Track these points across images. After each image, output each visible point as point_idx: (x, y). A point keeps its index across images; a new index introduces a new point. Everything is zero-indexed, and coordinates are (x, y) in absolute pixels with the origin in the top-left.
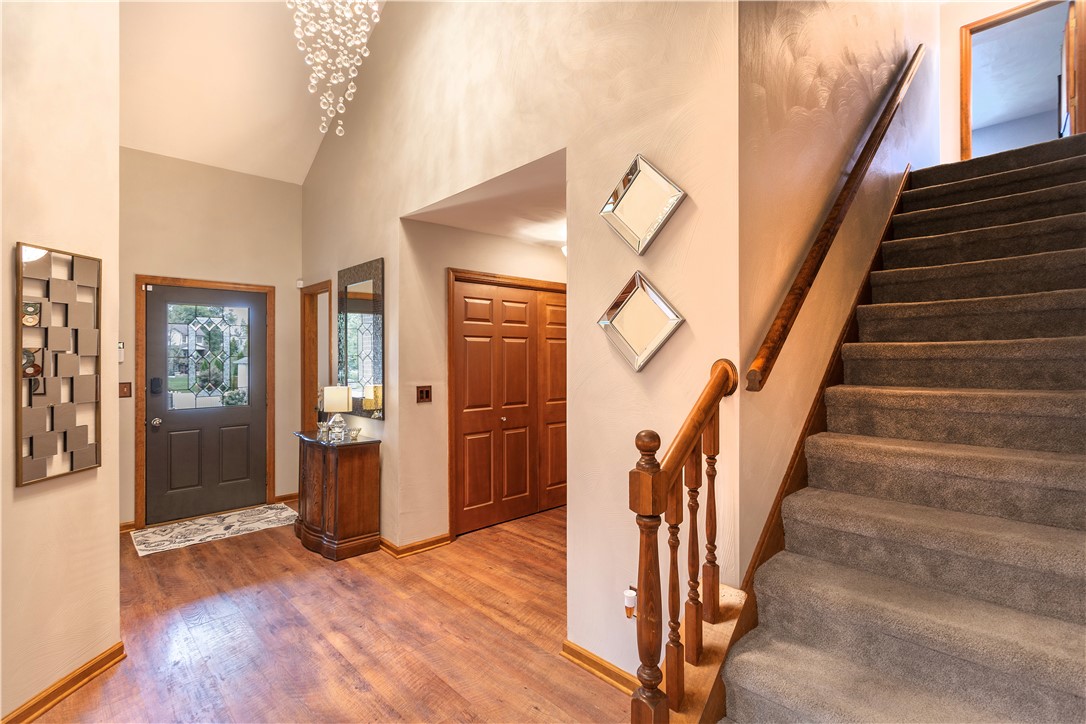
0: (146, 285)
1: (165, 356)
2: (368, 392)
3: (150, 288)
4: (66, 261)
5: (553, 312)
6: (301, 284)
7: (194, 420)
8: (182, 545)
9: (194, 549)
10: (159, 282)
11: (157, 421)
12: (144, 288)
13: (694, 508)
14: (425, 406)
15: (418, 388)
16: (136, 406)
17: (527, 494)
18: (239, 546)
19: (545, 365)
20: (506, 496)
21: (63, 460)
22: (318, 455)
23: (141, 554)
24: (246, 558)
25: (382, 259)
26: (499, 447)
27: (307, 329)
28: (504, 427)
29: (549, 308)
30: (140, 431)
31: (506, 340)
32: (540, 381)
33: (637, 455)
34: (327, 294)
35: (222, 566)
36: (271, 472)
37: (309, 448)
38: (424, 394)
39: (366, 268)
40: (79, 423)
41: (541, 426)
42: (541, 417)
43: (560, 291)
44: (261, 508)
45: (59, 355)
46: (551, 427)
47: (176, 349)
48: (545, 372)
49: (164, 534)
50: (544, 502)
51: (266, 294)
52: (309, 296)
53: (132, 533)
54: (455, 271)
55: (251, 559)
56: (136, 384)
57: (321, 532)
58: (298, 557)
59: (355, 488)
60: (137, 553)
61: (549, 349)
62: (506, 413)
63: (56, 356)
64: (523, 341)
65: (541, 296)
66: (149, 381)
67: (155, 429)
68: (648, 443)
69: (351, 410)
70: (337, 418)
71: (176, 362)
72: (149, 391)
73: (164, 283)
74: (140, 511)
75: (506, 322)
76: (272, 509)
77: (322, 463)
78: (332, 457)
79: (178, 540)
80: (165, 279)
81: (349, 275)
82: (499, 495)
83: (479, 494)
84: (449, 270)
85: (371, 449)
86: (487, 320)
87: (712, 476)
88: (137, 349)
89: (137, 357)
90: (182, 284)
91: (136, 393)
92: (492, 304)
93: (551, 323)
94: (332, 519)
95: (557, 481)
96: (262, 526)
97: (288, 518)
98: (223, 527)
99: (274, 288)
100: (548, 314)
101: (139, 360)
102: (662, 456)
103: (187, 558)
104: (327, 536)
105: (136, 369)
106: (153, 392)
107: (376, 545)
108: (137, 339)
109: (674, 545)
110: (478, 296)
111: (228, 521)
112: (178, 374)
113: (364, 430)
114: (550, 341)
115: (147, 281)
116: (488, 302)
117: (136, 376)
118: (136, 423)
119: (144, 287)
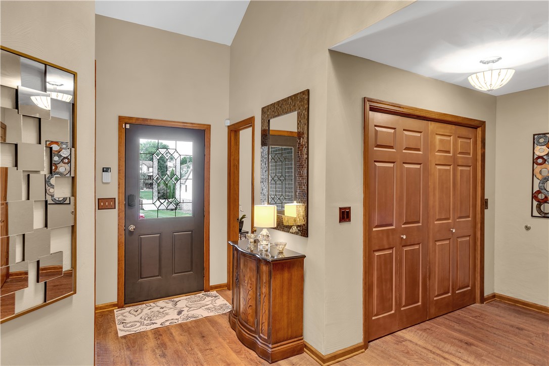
0: (126, 124)
1: (138, 179)
3: (128, 126)
4: (39, 71)
5: (441, 141)
6: (228, 123)
7: (156, 225)
8: (149, 328)
9: (157, 333)
10: (134, 121)
11: (132, 227)
12: (124, 127)
14: (345, 225)
15: (340, 209)
16: (119, 216)
17: (420, 304)
18: (190, 334)
19: (434, 188)
20: (404, 306)
21: (36, 291)
22: (253, 265)
23: (121, 334)
24: (196, 350)
25: (308, 91)
26: (399, 262)
27: (232, 158)
28: (403, 243)
29: (438, 137)
30: (121, 235)
31: (406, 166)
32: (431, 203)
34: (251, 128)
35: (178, 356)
36: (208, 267)
37: (241, 257)
38: (345, 215)
39: (290, 100)
40: (53, 250)
41: (431, 244)
42: (431, 235)
44: (200, 294)
45: (31, 175)
46: (438, 243)
47: (144, 175)
48: (434, 194)
49: (136, 314)
50: (433, 311)
51: (204, 130)
52: (234, 131)
53: (115, 311)
54: (370, 100)
55: (201, 350)
56: (119, 199)
57: (255, 332)
58: (238, 353)
59: (285, 298)
60: (117, 333)
61: (437, 174)
62: (406, 231)
63: (29, 176)
64: (418, 166)
65: (432, 126)
66: (127, 197)
67: (131, 233)
69: (276, 226)
70: (265, 232)
71: (144, 182)
72: (127, 205)
73: (138, 122)
74: (121, 294)
75: (407, 149)
76: (208, 296)
77: (255, 273)
78: (264, 268)
79: (146, 322)
80: (138, 119)
81: (273, 110)
82: (399, 305)
83: (385, 305)
84: (365, 100)
85: (294, 264)
86: (391, 147)
88: (119, 173)
89: (119, 178)
90: (149, 123)
91: (119, 206)
92: (395, 133)
93: (440, 151)
94: (266, 324)
95: (442, 292)
96: (203, 313)
97: (221, 307)
98: (176, 312)
99: (210, 125)
100: (437, 142)
101: (121, 181)
103: (151, 343)
104: (260, 337)
105: (119, 188)
106: (129, 205)
107: (301, 349)
108: (119, 165)
111: (179, 305)
112: (145, 189)
113: (289, 245)
114: (439, 167)
115: (127, 121)
116: (392, 131)
117: (119, 193)
118: (118, 228)
119: (124, 125)
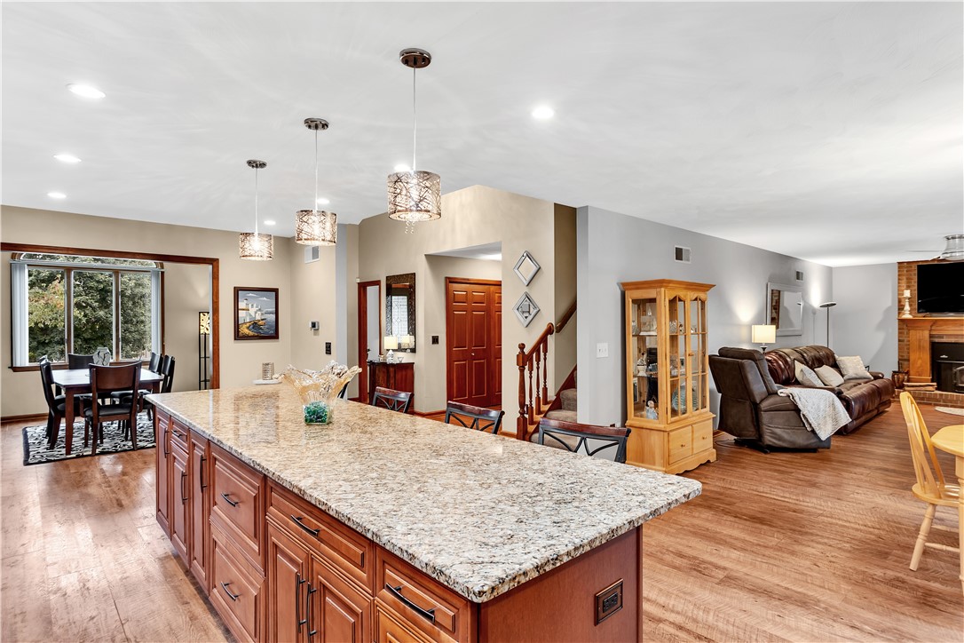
2: (407, 340)
6: (358, 281)
13: (538, 368)
14: (436, 345)
15: (433, 337)
17: (485, 395)
19: (495, 326)
20: (474, 395)
22: (384, 369)
25: (414, 273)
26: (471, 369)
28: (473, 359)
29: (496, 295)
31: (474, 313)
32: (491, 335)
33: (519, 350)
38: (435, 340)
39: (405, 277)
41: (493, 359)
42: (493, 354)
43: (499, 284)
46: (498, 360)
48: (495, 330)
50: (494, 400)
52: (363, 286)
54: (449, 278)
59: (403, 385)
61: (497, 317)
62: (474, 351)
64: (483, 313)
65: (492, 288)
68: (522, 347)
69: (397, 349)
70: (391, 352)
75: (474, 303)
78: (392, 370)
81: (393, 279)
82: (470, 394)
83: (461, 392)
84: (446, 278)
85: (410, 366)
86: (465, 303)
87: (545, 359)
92: (467, 294)
93: (497, 303)
100: (496, 298)
102: (526, 351)
109: (531, 378)
110: (459, 290)
113: (404, 358)
114: (497, 313)
116: (465, 293)
